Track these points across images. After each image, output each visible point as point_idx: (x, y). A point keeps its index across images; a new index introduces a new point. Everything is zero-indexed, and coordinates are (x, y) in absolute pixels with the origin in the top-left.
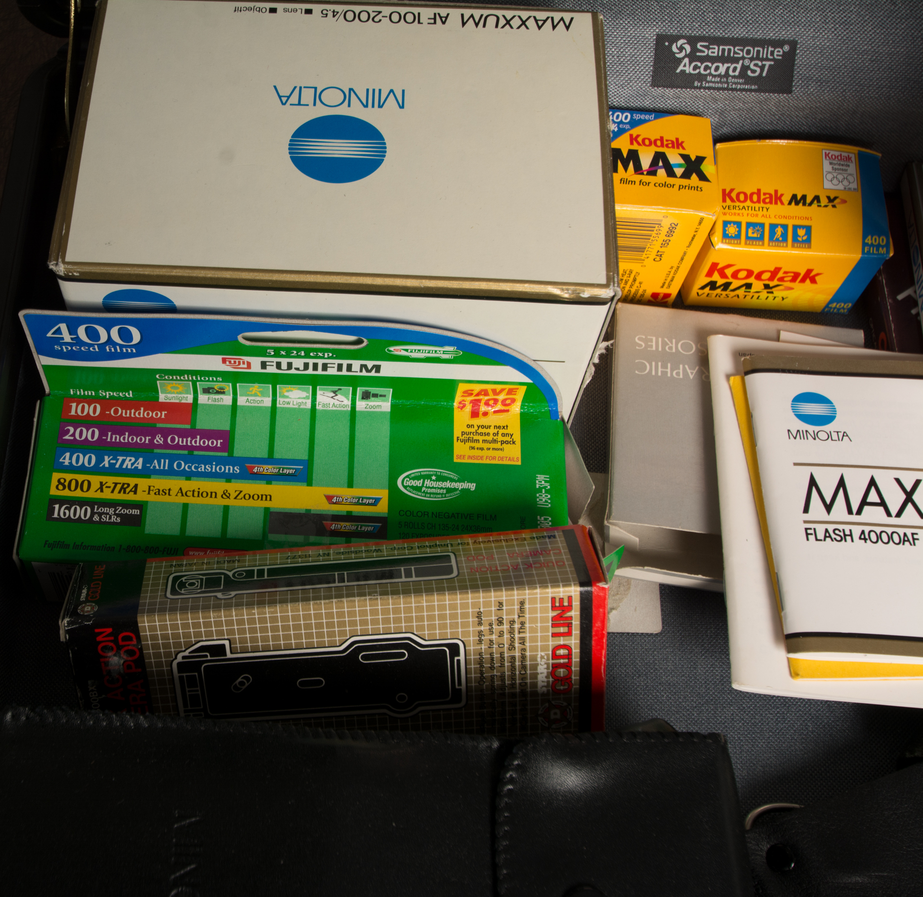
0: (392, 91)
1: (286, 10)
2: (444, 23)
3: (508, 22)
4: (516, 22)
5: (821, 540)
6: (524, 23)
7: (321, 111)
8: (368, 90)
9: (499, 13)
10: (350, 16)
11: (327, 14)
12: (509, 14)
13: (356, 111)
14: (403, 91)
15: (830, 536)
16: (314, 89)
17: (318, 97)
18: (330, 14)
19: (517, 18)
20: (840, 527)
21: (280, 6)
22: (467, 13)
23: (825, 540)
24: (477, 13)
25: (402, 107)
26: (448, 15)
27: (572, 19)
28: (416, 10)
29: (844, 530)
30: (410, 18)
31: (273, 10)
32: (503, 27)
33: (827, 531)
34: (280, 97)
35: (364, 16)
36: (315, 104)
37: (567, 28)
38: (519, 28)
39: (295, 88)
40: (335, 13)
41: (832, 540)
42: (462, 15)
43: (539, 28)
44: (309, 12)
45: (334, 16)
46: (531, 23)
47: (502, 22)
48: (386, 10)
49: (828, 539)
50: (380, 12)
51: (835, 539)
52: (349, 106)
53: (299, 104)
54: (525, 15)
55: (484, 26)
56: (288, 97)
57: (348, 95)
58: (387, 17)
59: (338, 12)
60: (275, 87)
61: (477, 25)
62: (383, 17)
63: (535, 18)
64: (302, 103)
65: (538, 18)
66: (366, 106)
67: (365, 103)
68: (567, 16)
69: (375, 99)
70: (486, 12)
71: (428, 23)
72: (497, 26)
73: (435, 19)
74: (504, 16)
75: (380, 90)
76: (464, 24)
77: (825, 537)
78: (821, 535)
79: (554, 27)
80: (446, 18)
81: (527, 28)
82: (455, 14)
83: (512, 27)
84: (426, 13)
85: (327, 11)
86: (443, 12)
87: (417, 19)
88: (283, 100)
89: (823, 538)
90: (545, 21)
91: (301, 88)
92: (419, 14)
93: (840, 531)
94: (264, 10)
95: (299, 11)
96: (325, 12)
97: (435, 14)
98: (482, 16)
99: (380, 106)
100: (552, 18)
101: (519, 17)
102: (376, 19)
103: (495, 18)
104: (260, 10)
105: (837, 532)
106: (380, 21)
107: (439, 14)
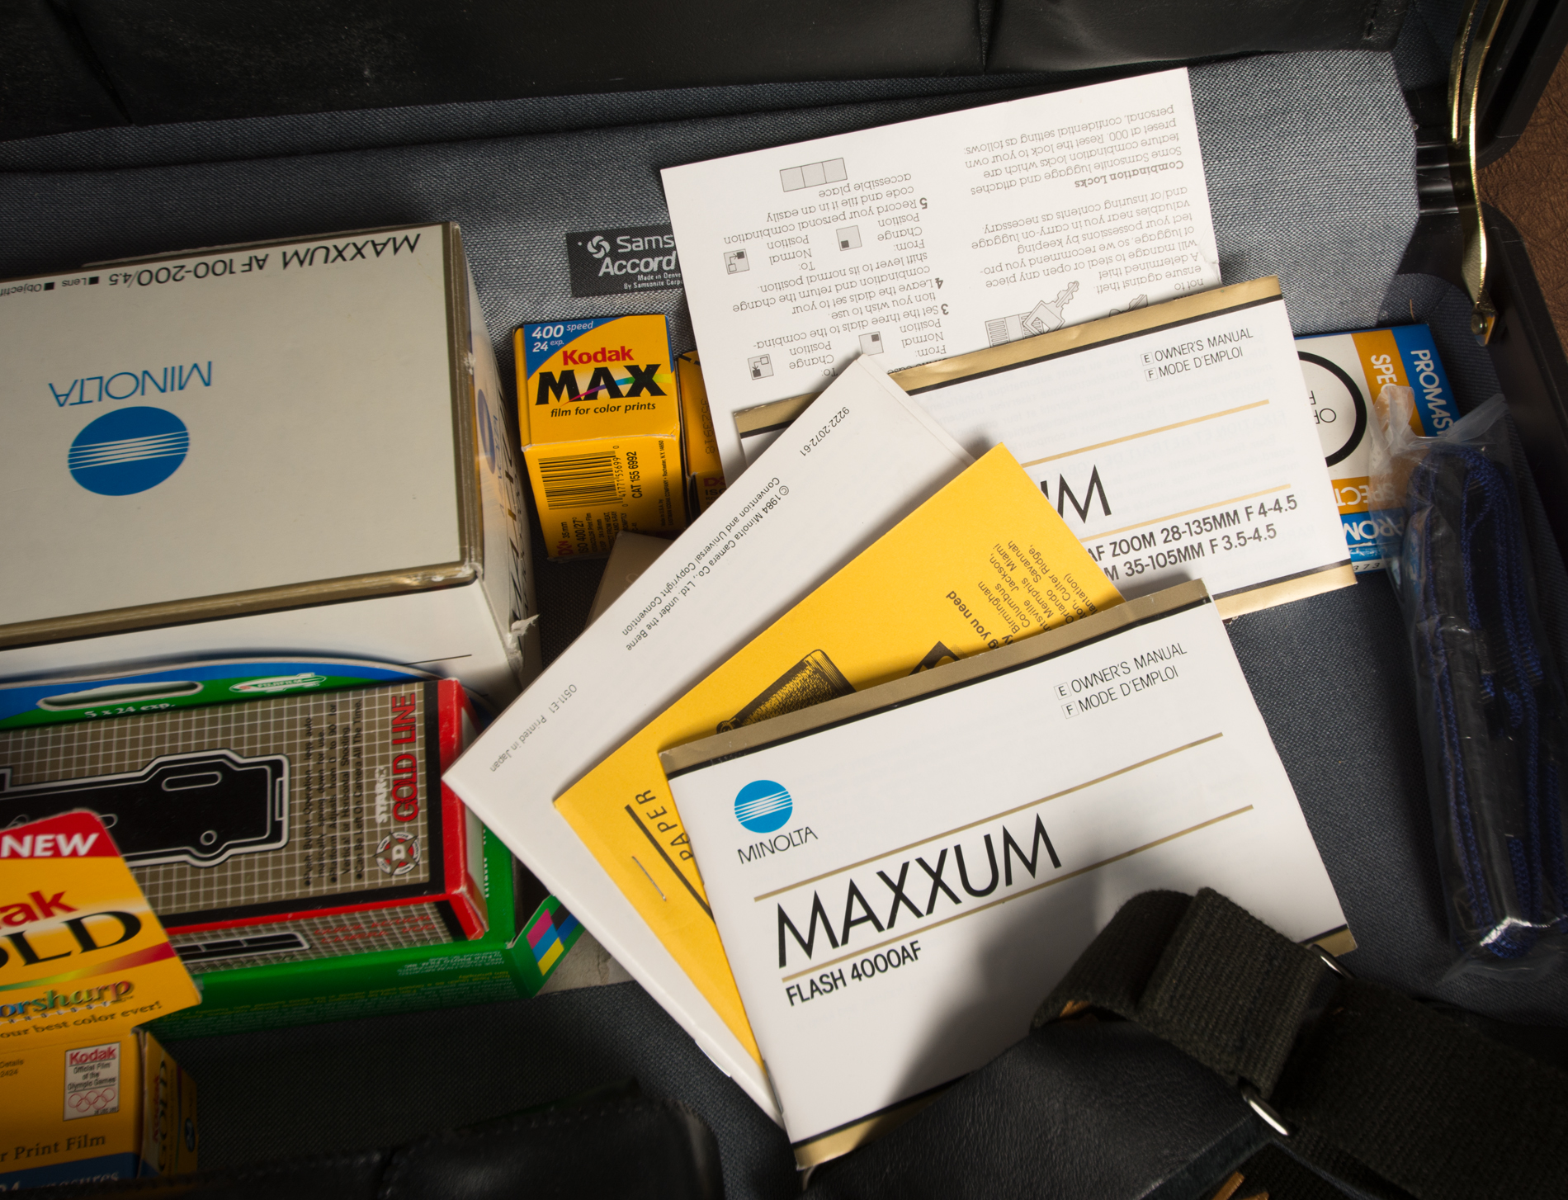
0: (196, 366)
1: (65, 284)
2: (261, 267)
3: (340, 254)
4: (351, 251)
5: (808, 999)
6: (359, 251)
7: (110, 406)
8: (166, 370)
9: (329, 243)
10: (145, 278)
11: (116, 281)
12: (341, 243)
13: (152, 399)
14: (210, 363)
15: (818, 989)
16: (98, 381)
17: (104, 389)
18: (121, 279)
19: (351, 246)
20: (827, 971)
21: (57, 279)
22: (290, 249)
23: (812, 996)
24: (302, 248)
25: (207, 384)
26: (267, 256)
27: (418, 236)
28: (226, 257)
29: (832, 974)
30: (219, 268)
31: (50, 286)
32: (333, 261)
33: (812, 982)
34: (57, 397)
35: (163, 275)
36: (100, 399)
37: (412, 248)
38: (352, 259)
39: (76, 381)
40: (127, 277)
41: (821, 993)
42: (284, 254)
43: (378, 254)
44: (94, 281)
45: (126, 281)
46: (368, 251)
47: (333, 253)
48: (190, 263)
49: (817, 994)
50: (182, 267)
51: (824, 990)
52: (143, 393)
53: (81, 402)
54: (360, 240)
55: (311, 263)
56: (67, 395)
57: (141, 380)
58: (190, 272)
59: (130, 276)
60: (51, 385)
61: (301, 262)
62: (187, 272)
63: (373, 242)
64: (85, 399)
65: (376, 242)
66: (163, 391)
67: (162, 385)
68: (411, 233)
69: (175, 380)
70: (312, 245)
71: (243, 271)
72: (326, 261)
73: (250, 265)
74: (335, 247)
75: (181, 367)
76: (286, 264)
77: (812, 992)
78: (806, 993)
79: (396, 250)
80: (264, 260)
81: (363, 257)
82: (275, 254)
83: (344, 259)
84: (240, 258)
85: (117, 275)
86: (260, 253)
87: (229, 268)
88: (61, 400)
89: (809, 995)
90: (385, 245)
91: (83, 381)
92: (231, 261)
93: (828, 976)
94: (38, 288)
95: (82, 281)
96: (114, 278)
97: (251, 258)
98: (308, 250)
99: (181, 388)
100: (394, 239)
101: (355, 245)
102: (178, 277)
103: (324, 251)
104: (33, 289)
105: (825, 979)
106: (183, 277)
107: (256, 257)
